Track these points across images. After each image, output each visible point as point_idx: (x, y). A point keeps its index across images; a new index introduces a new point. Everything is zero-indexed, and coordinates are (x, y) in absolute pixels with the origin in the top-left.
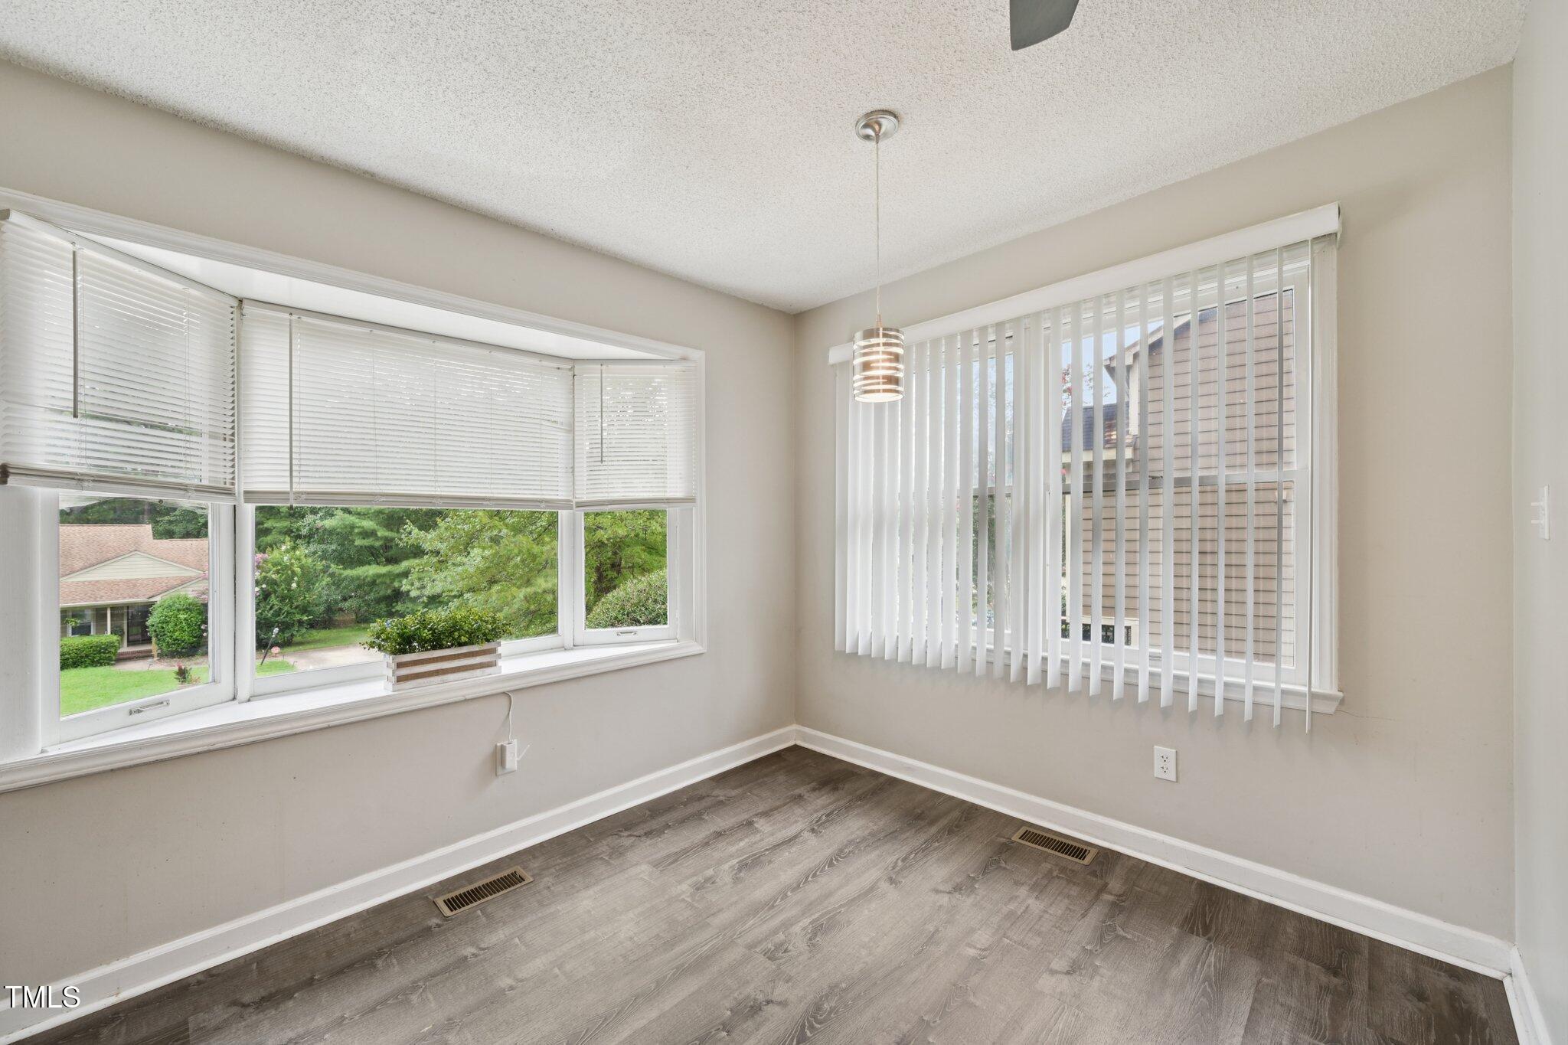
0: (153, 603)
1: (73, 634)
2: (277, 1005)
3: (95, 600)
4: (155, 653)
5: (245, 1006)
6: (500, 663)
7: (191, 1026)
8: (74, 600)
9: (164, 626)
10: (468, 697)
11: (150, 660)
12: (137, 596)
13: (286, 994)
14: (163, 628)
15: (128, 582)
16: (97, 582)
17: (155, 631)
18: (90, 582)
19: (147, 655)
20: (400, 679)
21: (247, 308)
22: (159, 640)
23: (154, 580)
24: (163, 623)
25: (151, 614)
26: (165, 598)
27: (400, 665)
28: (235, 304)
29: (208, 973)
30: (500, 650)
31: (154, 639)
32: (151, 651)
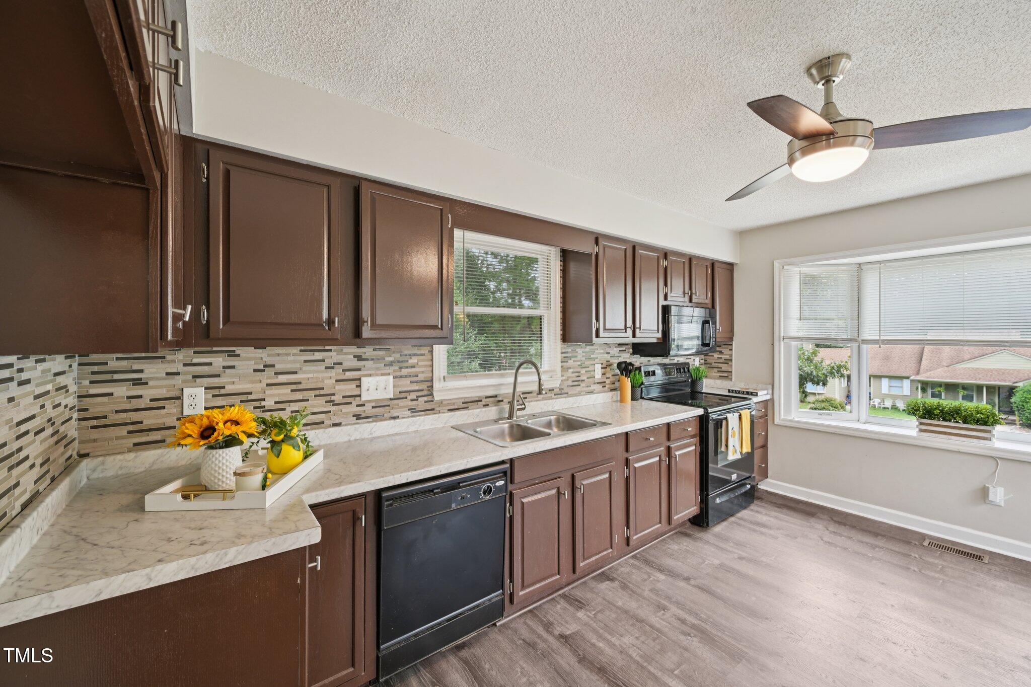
0: (1016, 387)
1: (963, 399)
2: (839, 525)
3: (976, 380)
4: (1017, 422)
5: (832, 520)
6: (994, 440)
7: (817, 515)
8: (962, 379)
9: (1024, 404)
10: (961, 451)
11: (1013, 427)
12: (1005, 381)
13: (845, 525)
14: (1023, 406)
15: (998, 371)
16: (977, 368)
17: (1017, 407)
18: (973, 369)
19: (1012, 423)
20: (921, 430)
21: (863, 267)
22: (1021, 414)
23: (1019, 371)
24: (1023, 402)
25: (1015, 395)
26: (1026, 385)
27: (921, 424)
28: (858, 266)
29: (833, 509)
30: (994, 432)
31: (1016, 412)
32: (1015, 420)
